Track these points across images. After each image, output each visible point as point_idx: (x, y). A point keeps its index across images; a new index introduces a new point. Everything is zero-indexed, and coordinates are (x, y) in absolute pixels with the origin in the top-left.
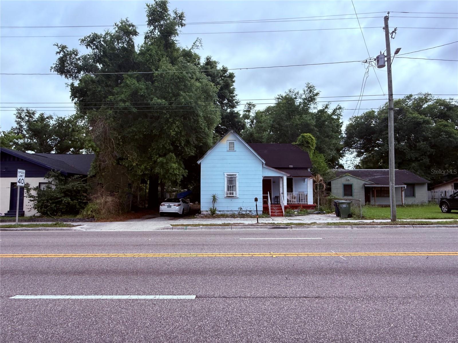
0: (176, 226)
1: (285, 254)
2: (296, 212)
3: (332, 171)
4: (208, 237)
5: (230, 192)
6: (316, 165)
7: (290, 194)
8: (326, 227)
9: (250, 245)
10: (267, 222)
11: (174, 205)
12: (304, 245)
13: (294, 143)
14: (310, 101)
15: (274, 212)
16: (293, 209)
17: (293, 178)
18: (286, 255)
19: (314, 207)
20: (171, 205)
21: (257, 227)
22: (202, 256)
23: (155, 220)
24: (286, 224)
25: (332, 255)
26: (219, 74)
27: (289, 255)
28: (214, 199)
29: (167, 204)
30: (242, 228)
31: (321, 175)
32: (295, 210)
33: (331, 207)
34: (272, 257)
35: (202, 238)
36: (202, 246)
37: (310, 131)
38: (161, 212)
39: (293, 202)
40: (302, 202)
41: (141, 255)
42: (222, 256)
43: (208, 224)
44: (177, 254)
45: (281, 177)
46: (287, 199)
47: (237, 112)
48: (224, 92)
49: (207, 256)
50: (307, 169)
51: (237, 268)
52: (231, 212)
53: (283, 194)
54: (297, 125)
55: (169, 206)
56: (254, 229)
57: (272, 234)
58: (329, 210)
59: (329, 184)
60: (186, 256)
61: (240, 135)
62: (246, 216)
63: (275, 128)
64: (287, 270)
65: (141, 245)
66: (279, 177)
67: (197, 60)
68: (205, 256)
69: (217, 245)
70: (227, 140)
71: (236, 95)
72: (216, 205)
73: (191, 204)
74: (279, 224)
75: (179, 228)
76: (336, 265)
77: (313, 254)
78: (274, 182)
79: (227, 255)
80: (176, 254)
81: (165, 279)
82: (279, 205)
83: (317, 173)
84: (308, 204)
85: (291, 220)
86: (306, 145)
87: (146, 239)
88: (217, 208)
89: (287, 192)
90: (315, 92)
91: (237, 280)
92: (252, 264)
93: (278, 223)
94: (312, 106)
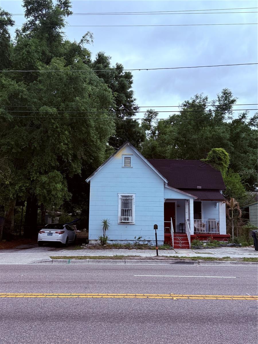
0: (57, 259)
1: (188, 297)
2: (206, 244)
3: (251, 194)
4: (95, 273)
5: (124, 217)
6: (230, 186)
7: (199, 221)
8: (242, 263)
9: (146, 283)
10: (169, 255)
11: (56, 233)
12: (213, 286)
13: (203, 159)
14: (225, 109)
15: (178, 243)
16: (201, 240)
17: (202, 201)
18: (190, 298)
19: (228, 238)
20: (52, 232)
21: (156, 261)
22: (85, 297)
23: (31, 251)
24: (192, 259)
25: (247, 299)
26: (114, 74)
27: (194, 298)
28: (106, 225)
29: (47, 231)
30: (138, 262)
31: (236, 199)
32: (204, 241)
33: (249, 239)
34: (172, 299)
35: (87, 274)
36: (86, 285)
37: (223, 146)
38: (39, 241)
39: (201, 231)
40: (212, 231)
41: (9, 295)
42: (110, 297)
43: (96, 257)
44: (55, 294)
45: (188, 200)
46: (194, 227)
47: (135, 121)
48: (120, 96)
49: (91, 297)
50: (218, 190)
51: (128, 313)
52: (126, 242)
53: (190, 221)
54: (207, 138)
55: (50, 234)
56: (152, 263)
57: (174, 270)
58: (246, 242)
59: (247, 209)
60: (64, 297)
61: (138, 148)
62: (143, 248)
63: (180, 141)
64: (190, 317)
65: (10, 282)
66: (185, 200)
67: (86, 57)
68: (89, 297)
69: (105, 283)
70: (123, 155)
71: (135, 99)
72: (107, 233)
73: (78, 231)
74: (184, 257)
75: (61, 261)
76: (251, 311)
77: (223, 297)
78: (178, 206)
79: (116, 296)
80: (52, 294)
81: (35, 326)
82: (184, 235)
83: (232, 196)
84: (220, 234)
85: (199, 253)
86: (218, 162)
87: (17, 274)
88: (108, 237)
89: (194, 219)
90: (231, 99)
91: (126, 328)
92: (147, 308)
93: (182, 257)
94: (226, 115)
